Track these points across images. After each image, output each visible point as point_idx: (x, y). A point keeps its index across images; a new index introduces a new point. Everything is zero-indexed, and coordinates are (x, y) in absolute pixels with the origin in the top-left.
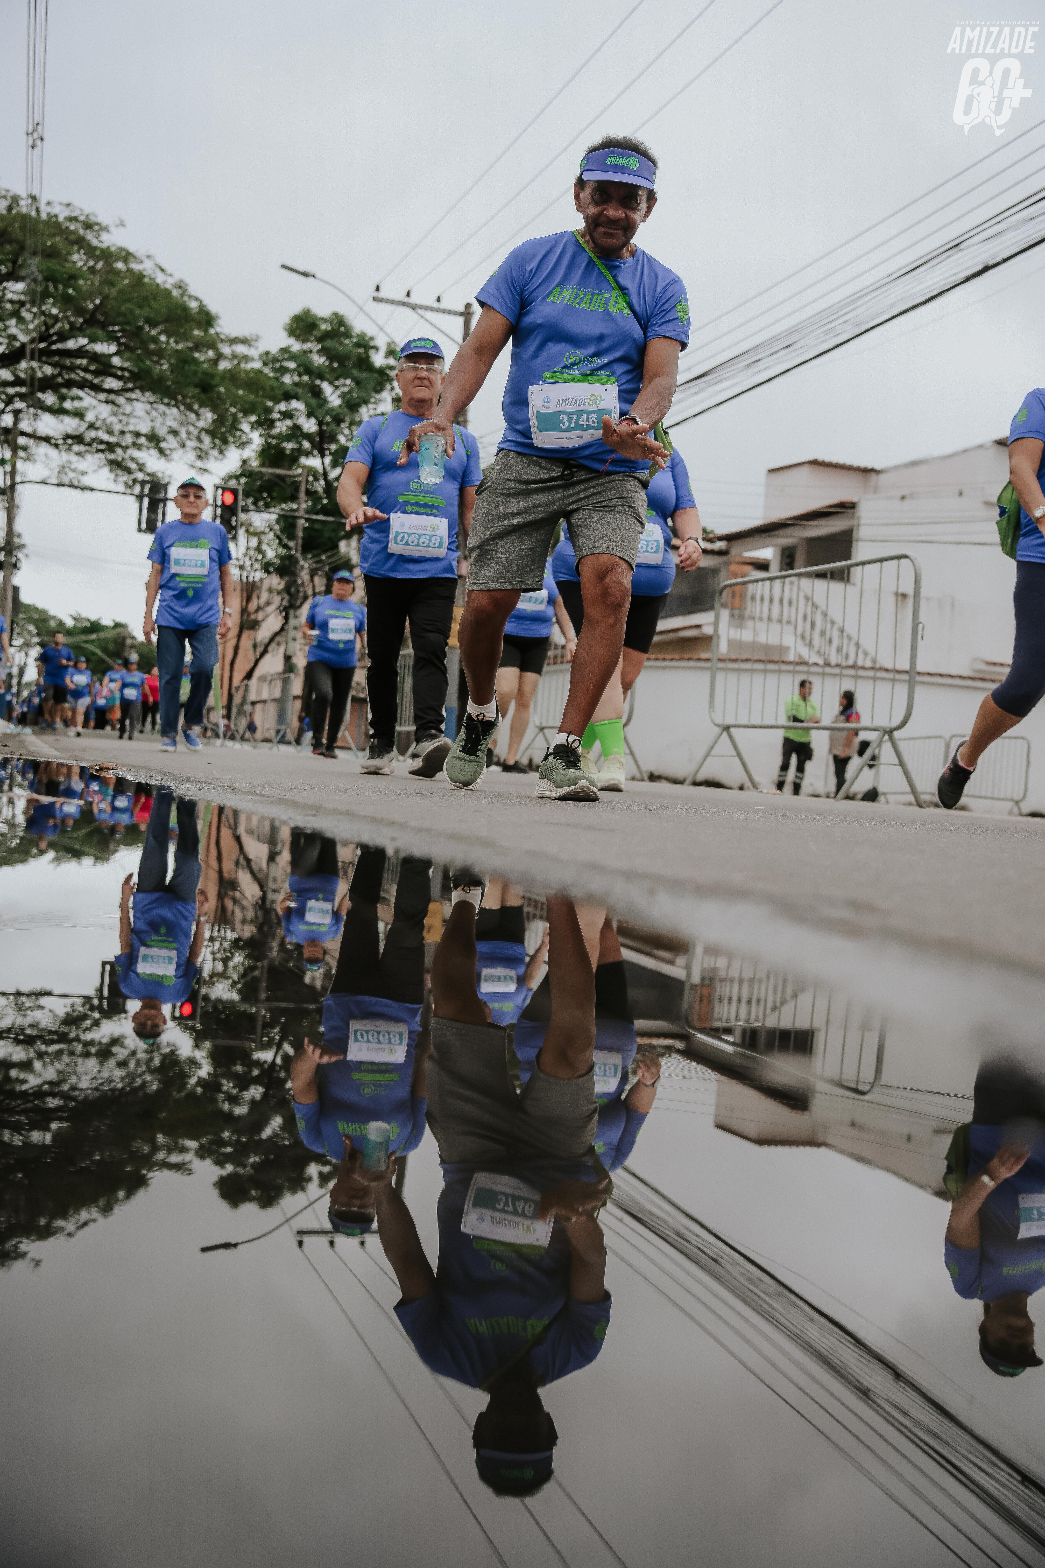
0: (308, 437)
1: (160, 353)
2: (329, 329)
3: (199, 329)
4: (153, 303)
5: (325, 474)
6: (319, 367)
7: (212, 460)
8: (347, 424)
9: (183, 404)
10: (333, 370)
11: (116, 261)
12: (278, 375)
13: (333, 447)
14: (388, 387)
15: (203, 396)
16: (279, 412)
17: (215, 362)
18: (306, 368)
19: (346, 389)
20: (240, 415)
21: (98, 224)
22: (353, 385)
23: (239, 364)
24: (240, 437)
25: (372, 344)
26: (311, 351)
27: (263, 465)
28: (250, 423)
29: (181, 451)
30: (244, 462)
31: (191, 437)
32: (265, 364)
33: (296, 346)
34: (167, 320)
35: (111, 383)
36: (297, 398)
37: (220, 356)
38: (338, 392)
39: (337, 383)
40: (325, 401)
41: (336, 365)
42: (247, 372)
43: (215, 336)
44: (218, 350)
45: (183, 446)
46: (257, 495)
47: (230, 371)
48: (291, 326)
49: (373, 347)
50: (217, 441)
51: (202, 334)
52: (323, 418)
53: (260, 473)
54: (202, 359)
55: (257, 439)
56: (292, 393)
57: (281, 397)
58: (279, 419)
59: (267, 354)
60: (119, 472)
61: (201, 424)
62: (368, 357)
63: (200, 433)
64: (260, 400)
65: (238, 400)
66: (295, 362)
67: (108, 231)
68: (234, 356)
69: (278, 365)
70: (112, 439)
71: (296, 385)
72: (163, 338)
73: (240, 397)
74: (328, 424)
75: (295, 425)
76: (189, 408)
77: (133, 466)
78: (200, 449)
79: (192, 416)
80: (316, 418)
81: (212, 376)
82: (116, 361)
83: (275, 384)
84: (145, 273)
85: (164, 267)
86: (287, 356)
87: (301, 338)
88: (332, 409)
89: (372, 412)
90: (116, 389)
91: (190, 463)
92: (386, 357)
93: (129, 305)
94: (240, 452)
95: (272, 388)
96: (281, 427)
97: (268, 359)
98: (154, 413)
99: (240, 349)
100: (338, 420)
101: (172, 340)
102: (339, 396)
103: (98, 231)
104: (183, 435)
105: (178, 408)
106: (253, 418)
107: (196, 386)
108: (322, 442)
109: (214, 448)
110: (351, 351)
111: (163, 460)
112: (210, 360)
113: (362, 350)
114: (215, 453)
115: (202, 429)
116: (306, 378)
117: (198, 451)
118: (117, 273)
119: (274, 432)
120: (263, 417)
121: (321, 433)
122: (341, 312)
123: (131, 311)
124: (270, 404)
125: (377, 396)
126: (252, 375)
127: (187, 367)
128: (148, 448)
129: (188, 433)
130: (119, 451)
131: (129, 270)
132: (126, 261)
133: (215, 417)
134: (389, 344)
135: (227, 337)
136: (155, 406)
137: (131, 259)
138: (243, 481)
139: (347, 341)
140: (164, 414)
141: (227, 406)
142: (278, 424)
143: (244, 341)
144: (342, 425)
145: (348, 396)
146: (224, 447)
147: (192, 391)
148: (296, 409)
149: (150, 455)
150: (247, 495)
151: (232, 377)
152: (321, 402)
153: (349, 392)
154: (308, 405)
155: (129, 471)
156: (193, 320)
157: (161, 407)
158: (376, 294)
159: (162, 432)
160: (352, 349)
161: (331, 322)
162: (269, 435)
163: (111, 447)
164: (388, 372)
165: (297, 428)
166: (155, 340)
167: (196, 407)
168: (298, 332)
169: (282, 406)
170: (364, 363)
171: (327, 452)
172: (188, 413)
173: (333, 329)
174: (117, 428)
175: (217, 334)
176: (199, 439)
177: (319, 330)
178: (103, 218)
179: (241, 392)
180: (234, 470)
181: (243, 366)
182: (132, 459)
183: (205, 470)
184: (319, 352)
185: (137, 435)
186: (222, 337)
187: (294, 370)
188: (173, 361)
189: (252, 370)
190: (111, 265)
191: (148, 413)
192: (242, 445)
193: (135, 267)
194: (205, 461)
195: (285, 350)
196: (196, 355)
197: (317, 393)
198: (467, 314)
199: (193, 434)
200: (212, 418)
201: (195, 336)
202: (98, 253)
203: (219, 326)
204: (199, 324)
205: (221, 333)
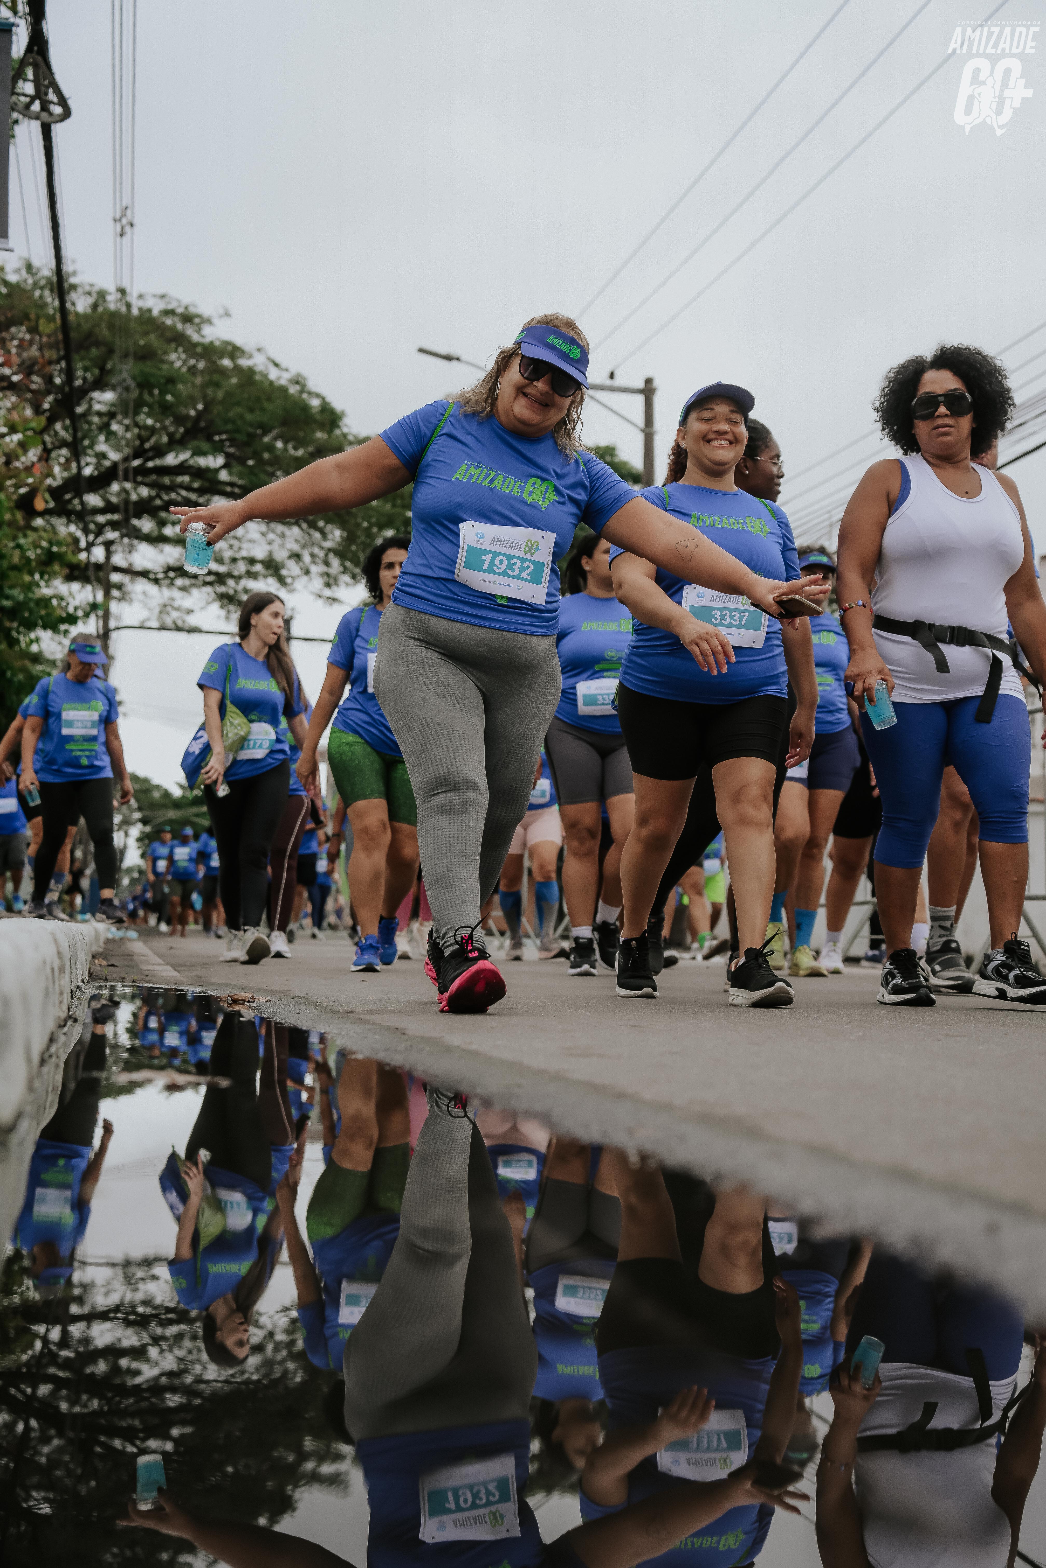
3: (322, 430)
4: (267, 405)
7: (343, 586)
11: (222, 357)
20: (375, 530)
21: (198, 316)
29: (304, 579)
31: (317, 560)
34: (284, 423)
43: (342, 438)
45: (307, 572)
50: (348, 564)
51: (326, 436)
60: (232, 608)
61: (328, 544)
63: (326, 555)
67: (211, 324)
70: (222, 569)
72: (279, 445)
76: (313, 525)
78: (328, 575)
79: (317, 535)
82: (224, 476)
84: (257, 369)
85: (278, 360)
91: (317, 591)
93: (238, 409)
98: (271, 536)
101: (290, 446)
103: (198, 324)
104: (307, 558)
105: (300, 526)
109: (344, 572)
114: (346, 578)
115: (330, 550)
117: (325, 577)
118: (223, 371)
123: (241, 417)
128: (265, 577)
129: (312, 555)
130: (231, 582)
131: (237, 368)
132: (233, 358)
133: (345, 534)
135: (355, 437)
137: (238, 354)
140: (283, 536)
141: (359, 520)
156: (315, 421)
157: (280, 528)
159: (280, 555)
163: (220, 579)
166: (271, 448)
167: (321, 524)
172: (312, 531)
175: (345, 435)
176: (327, 563)
178: (203, 308)
183: (334, 600)
185: (252, 561)
186: (350, 438)
190: (215, 363)
191: (263, 534)
193: (244, 362)
194: (334, 588)
198: (648, 391)
199: (318, 557)
200: (341, 536)
201: (317, 440)
202: (199, 350)
203: (346, 425)
204: (322, 426)
205: (349, 433)
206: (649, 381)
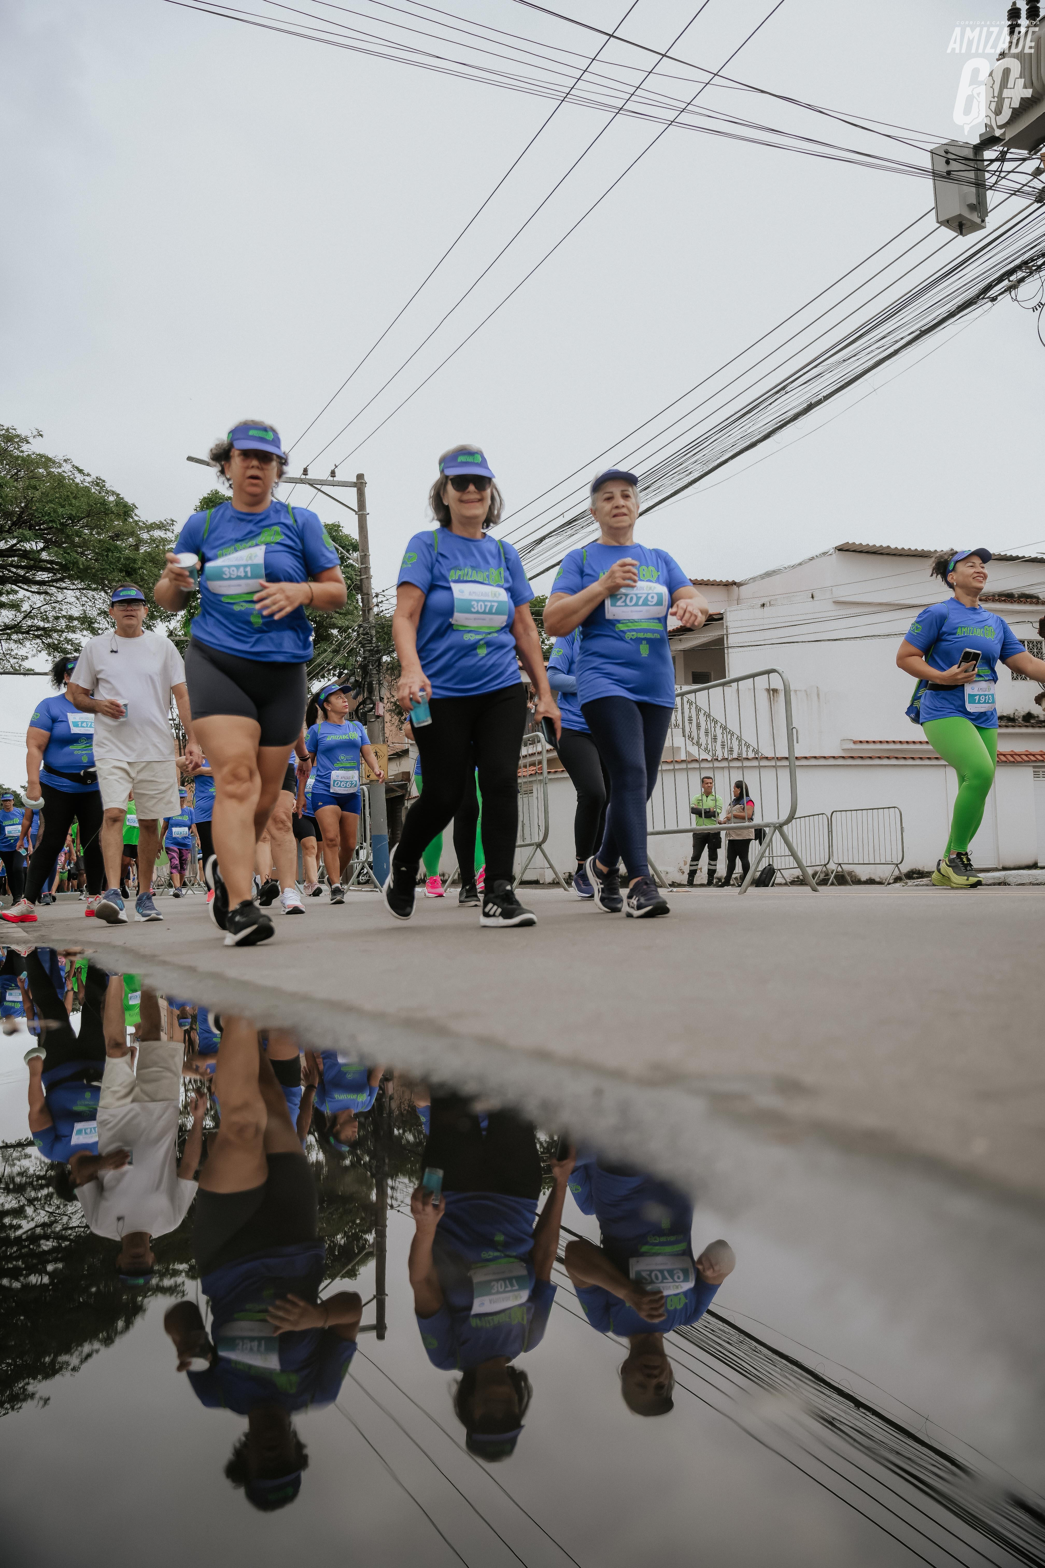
1: (85, 545)
3: (118, 520)
4: (74, 501)
9: (110, 588)
11: (38, 467)
17: (136, 547)
21: (17, 436)
23: (157, 546)
34: (89, 515)
35: (43, 576)
37: (139, 542)
43: (134, 525)
44: (138, 536)
47: (149, 554)
51: (122, 524)
54: (124, 545)
67: (28, 442)
68: (153, 540)
70: (47, 625)
72: (86, 531)
81: (134, 561)
82: (44, 556)
84: (65, 475)
85: (81, 468)
90: (47, 580)
93: (52, 506)
94: (166, 624)
98: (84, 599)
99: (157, 533)
101: (94, 532)
103: (17, 442)
107: (121, 571)
112: (131, 546)
118: (38, 478)
123: (55, 511)
127: (110, 554)
128: (81, 630)
130: (55, 635)
131: (50, 475)
132: (46, 467)
135: (144, 524)
136: (84, 591)
137: (50, 464)
140: (93, 599)
143: (160, 526)
147: (118, 576)
151: (151, 558)
156: (112, 512)
157: (90, 593)
159: (92, 613)
163: (47, 633)
166: (79, 534)
174: (51, 614)
175: (136, 522)
178: (21, 431)
181: (160, 547)
185: (70, 619)
186: (141, 524)
188: (97, 551)
190: (32, 471)
191: (78, 598)
193: (55, 470)
196: (118, 543)
198: (360, 484)
201: (114, 527)
202: (19, 462)
203: (136, 515)
204: (118, 516)
205: (140, 521)
206: (360, 477)
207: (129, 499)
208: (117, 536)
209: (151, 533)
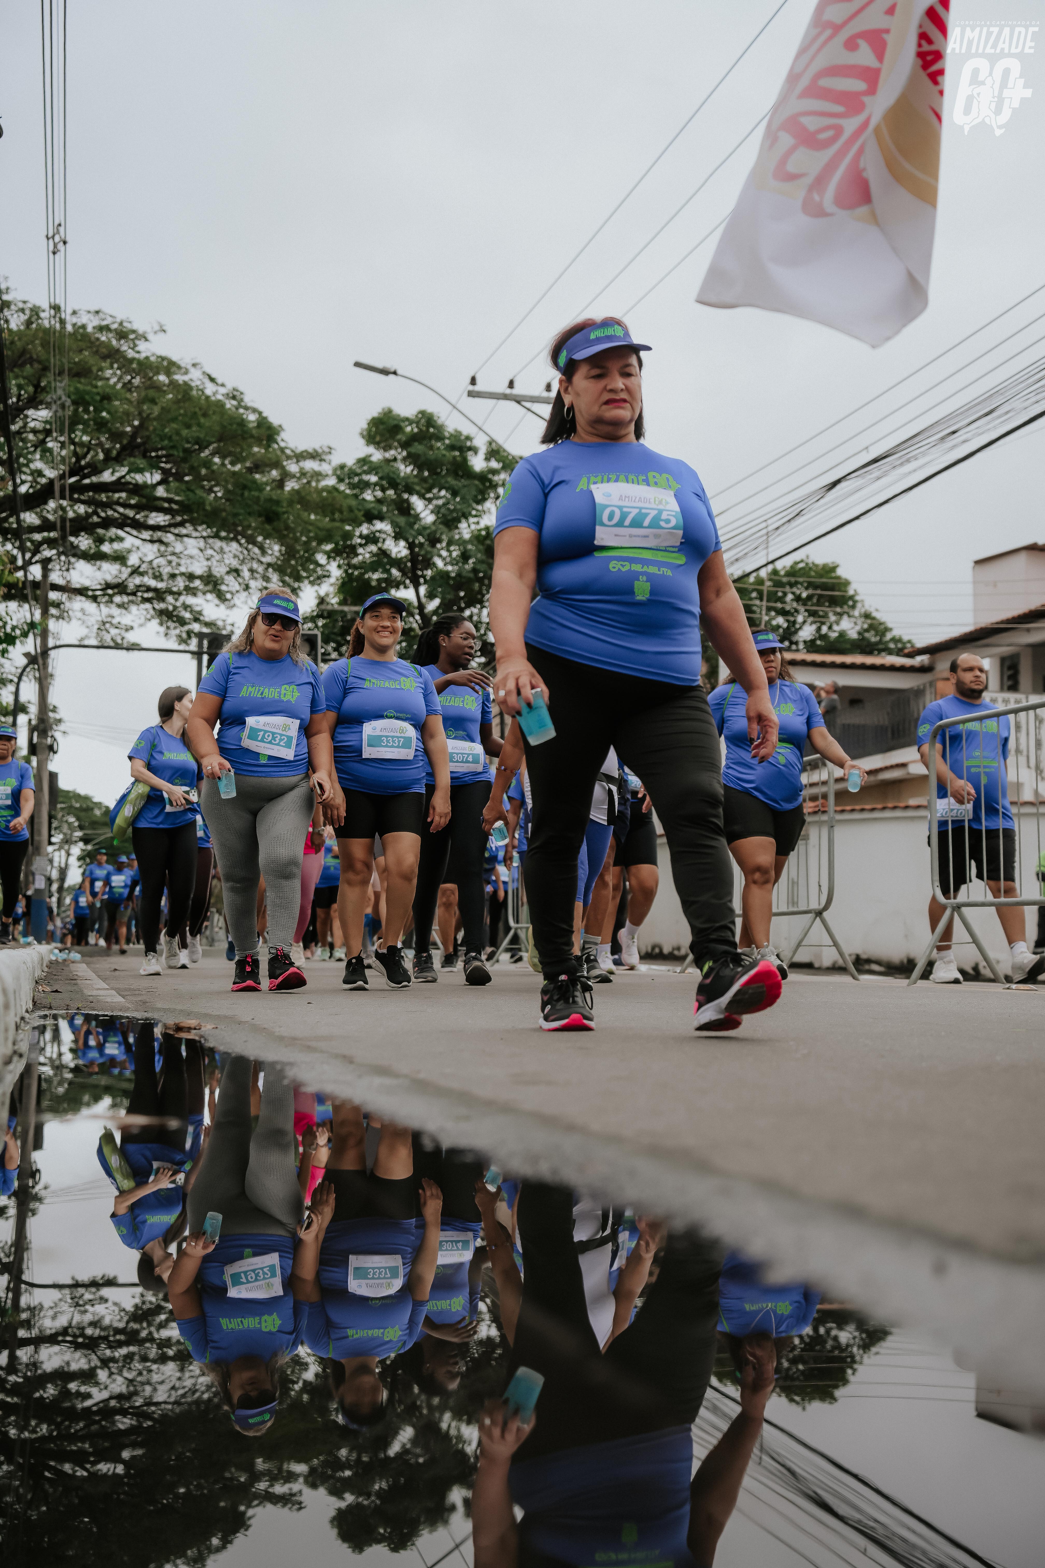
0: (397, 563)
1: (214, 476)
2: (416, 430)
3: (259, 446)
4: (202, 420)
5: (421, 607)
6: (407, 477)
8: (444, 544)
9: (243, 537)
10: (424, 480)
11: (158, 373)
12: (355, 492)
13: (429, 573)
14: (492, 495)
15: (267, 527)
16: (361, 536)
17: (280, 484)
18: (391, 481)
19: (440, 502)
20: (313, 544)
21: (134, 332)
22: (448, 496)
23: (309, 483)
24: (314, 571)
25: (468, 444)
26: (395, 459)
27: (343, 603)
28: (326, 553)
30: (322, 601)
31: (256, 575)
32: (341, 480)
33: (377, 456)
34: (221, 438)
35: (157, 518)
36: (381, 518)
37: (286, 475)
38: (431, 507)
39: (428, 496)
40: (417, 517)
41: (426, 474)
42: (319, 491)
43: (279, 453)
44: (283, 468)
46: (339, 638)
47: (298, 491)
48: (369, 431)
49: (470, 449)
50: (287, 578)
51: (263, 451)
52: (415, 537)
53: (342, 612)
54: (264, 479)
55: (335, 571)
56: (376, 512)
57: (363, 519)
58: (361, 545)
59: (342, 467)
60: (170, 624)
61: (267, 559)
62: (465, 460)
63: (266, 569)
64: (337, 524)
65: (311, 528)
66: (376, 474)
67: (146, 340)
68: (303, 474)
69: (356, 479)
70: (161, 585)
71: (379, 501)
72: (217, 460)
73: (311, 523)
74: (421, 545)
75: (380, 549)
76: (252, 540)
77: (187, 615)
79: (256, 550)
80: (406, 540)
81: (278, 501)
82: (161, 492)
83: (353, 503)
84: (193, 384)
85: (213, 376)
86: (365, 468)
87: (382, 445)
88: (425, 528)
89: (473, 527)
90: (162, 523)
92: (487, 459)
93: (174, 426)
94: (316, 587)
95: (351, 510)
96: (365, 554)
97: (343, 473)
98: (210, 552)
99: (310, 465)
100: (434, 541)
101: (227, 462)
102: (432, 512)
103: (133, 340)
104: (246, 574)
105: (238, 541)
106: (329, 547)
107: (259, 515)
108: (414, 568)
110: (444, 455)
111: (222, 607)
112: (274, 481)
113: (457, 453)
115: (269, 565)
116: (391, 492)
118: (158, 387)
119: (355, 561)
120: (341, 543)
121: (413, 557)
122: (430, 410)
123: (178, 433)
124: (348, 528)
125: (480, 507)
126: (325, 494)
127: (246, 492)
128: (204, 593)
129: (252, 571)
130: (170, 599)
131: (173, 384)
132: (168, 374)
133: (283, 548)
134: (490, 444)
135: (293, 451)
136: (211, 541)
137: (174, 369)
138: (320, 623)
139: (439, 444)
140: (222, 551)
141: (298, 535)
142: (360, 550)
143: (314, 455)
144: (438, 546)
145: (443, 510)
146: (296, 585)
147: (255, 521)
148: (380, 531)
149: (207, 601)
150: (326, 641)
151: (301, 498)
152: (412, 520)
153: (444, 505)
154: (394, 524)
155: (182, 622)
156: (252, 436)
157: (218, 544)
158: (471, 388)
159: (219, 570)
160: (444, 452)
161: (417, 423)
162: (349, 565)
163: (160, 595)
164: (490, 476)
165: (383, 553)
166: (207, 464)
167: (260, 539)
168: (378, 439)
169: (365, 529)
170: (461, 469)
171: (422, 580)
172: (250, 546)
173: (421, 430)
174: (166, 570)
175: (282, 450)
176: (266, 578)
177: (404, 432)
178: (139, 325)
179: (313, 517)
180: (309, 610)
181: (314, 484)
182: (186, 607)
184: (404, 459)
185: (191, 577)
186: (288, 452)
187: (376, 484)
188: (230, 487)
189: (325, 489)
190: (151, 378)
191: (201, 550)
192: (318, 580)
193: (179, 378)
195: (363, 461)
196: (257, 476)
197: (405, 509)
199: (257, 573)
200: (280, 551)
201: (254, 454)
202: (134, 366)
203: (283, 440)
204: (259, 441)
205: (286, 448)
207: (274, 419)
208: (258, 467)
209: (302, 464)
